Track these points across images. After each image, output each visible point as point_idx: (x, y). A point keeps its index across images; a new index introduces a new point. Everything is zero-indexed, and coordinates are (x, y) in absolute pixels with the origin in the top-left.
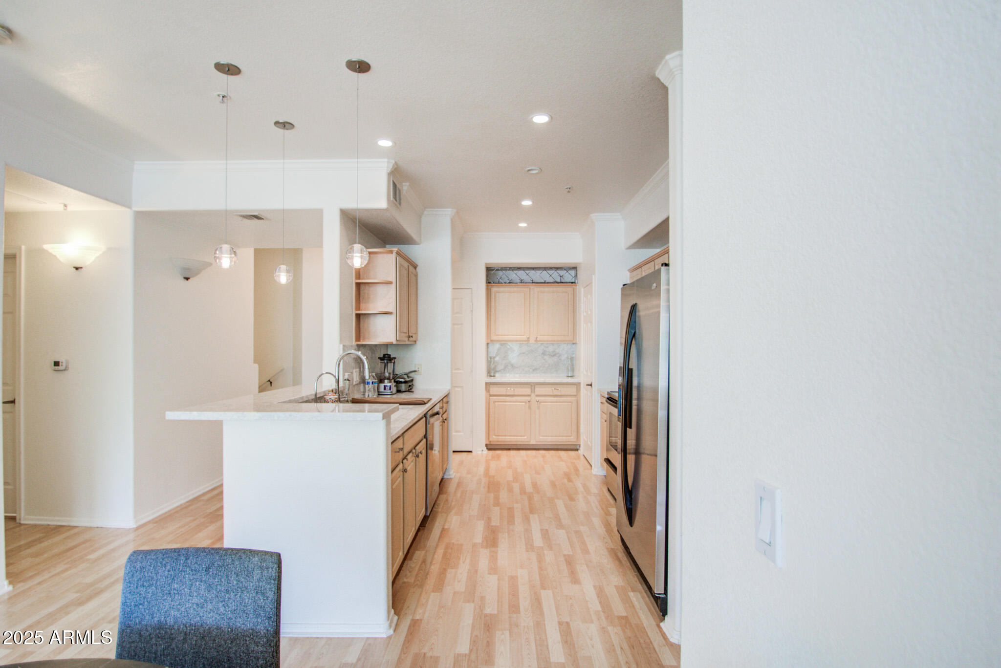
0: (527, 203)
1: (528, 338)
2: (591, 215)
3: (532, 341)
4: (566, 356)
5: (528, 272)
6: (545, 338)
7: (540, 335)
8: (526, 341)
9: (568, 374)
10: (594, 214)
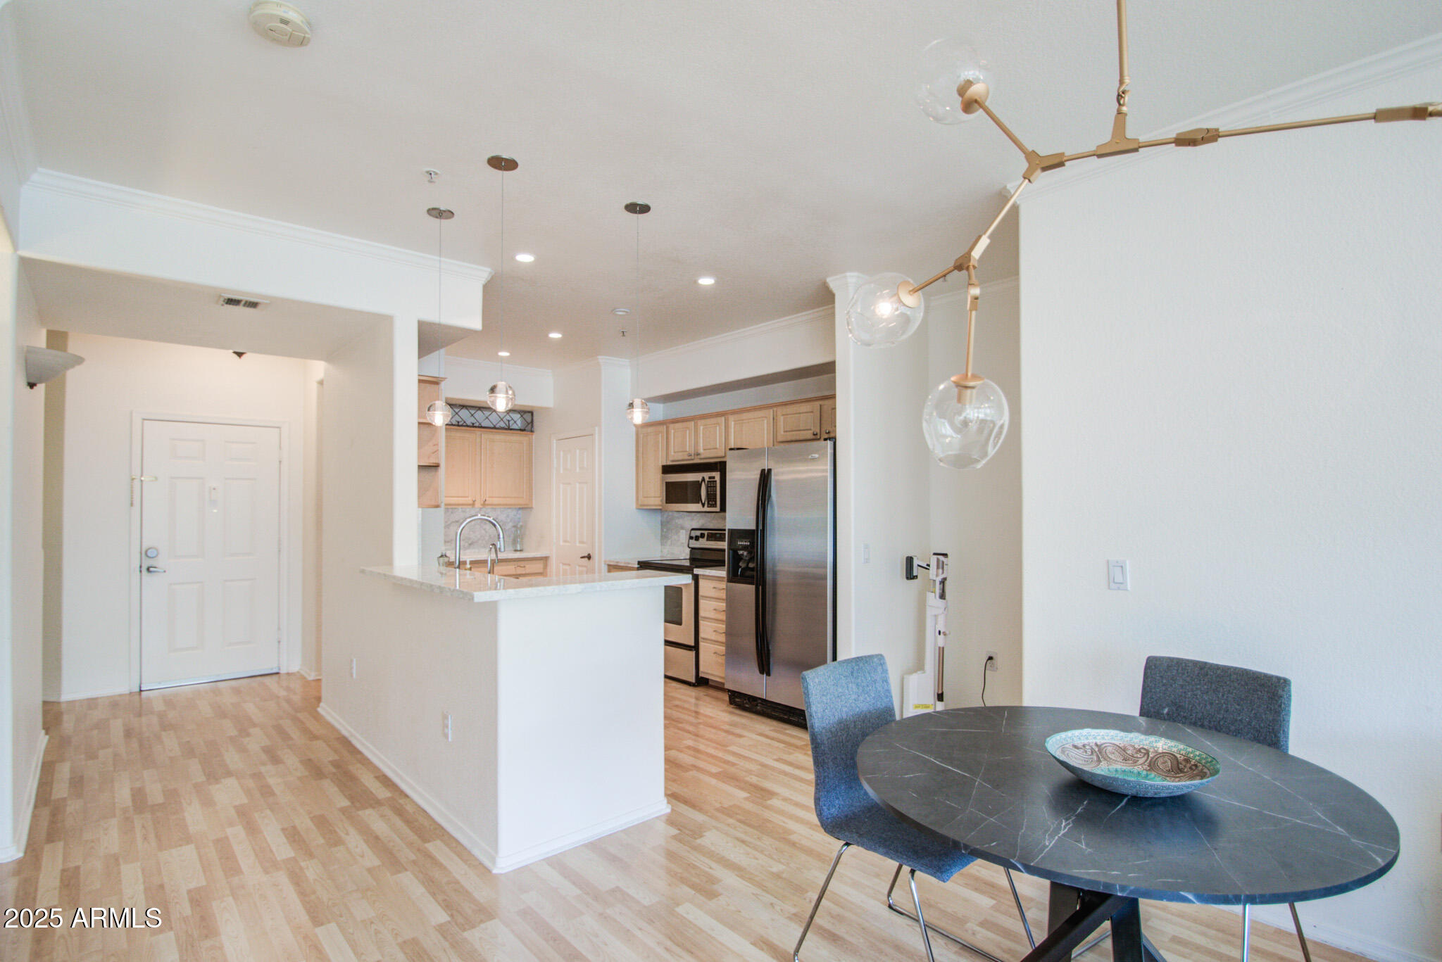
0: (555, 335)
1: (474, 501)
2: (599, 357)
3: (478, 505)
4: (511, 524)
5: (473, 412)
6: (496, 501)
7: (490, 497)
8: (470, 505)
9: (516, 546)
10: (602, 357)
